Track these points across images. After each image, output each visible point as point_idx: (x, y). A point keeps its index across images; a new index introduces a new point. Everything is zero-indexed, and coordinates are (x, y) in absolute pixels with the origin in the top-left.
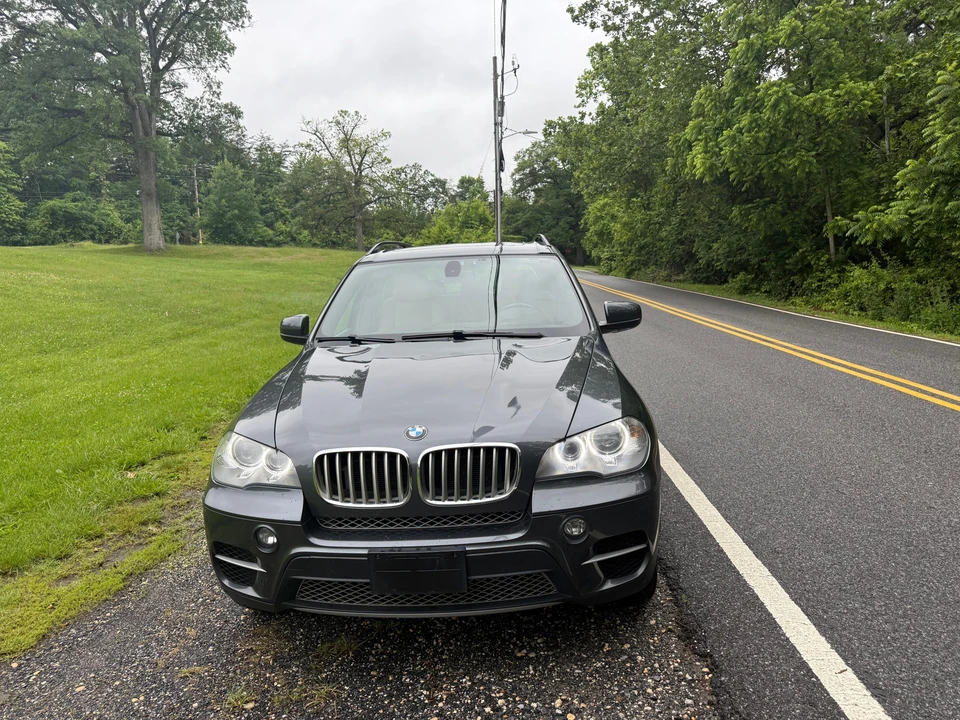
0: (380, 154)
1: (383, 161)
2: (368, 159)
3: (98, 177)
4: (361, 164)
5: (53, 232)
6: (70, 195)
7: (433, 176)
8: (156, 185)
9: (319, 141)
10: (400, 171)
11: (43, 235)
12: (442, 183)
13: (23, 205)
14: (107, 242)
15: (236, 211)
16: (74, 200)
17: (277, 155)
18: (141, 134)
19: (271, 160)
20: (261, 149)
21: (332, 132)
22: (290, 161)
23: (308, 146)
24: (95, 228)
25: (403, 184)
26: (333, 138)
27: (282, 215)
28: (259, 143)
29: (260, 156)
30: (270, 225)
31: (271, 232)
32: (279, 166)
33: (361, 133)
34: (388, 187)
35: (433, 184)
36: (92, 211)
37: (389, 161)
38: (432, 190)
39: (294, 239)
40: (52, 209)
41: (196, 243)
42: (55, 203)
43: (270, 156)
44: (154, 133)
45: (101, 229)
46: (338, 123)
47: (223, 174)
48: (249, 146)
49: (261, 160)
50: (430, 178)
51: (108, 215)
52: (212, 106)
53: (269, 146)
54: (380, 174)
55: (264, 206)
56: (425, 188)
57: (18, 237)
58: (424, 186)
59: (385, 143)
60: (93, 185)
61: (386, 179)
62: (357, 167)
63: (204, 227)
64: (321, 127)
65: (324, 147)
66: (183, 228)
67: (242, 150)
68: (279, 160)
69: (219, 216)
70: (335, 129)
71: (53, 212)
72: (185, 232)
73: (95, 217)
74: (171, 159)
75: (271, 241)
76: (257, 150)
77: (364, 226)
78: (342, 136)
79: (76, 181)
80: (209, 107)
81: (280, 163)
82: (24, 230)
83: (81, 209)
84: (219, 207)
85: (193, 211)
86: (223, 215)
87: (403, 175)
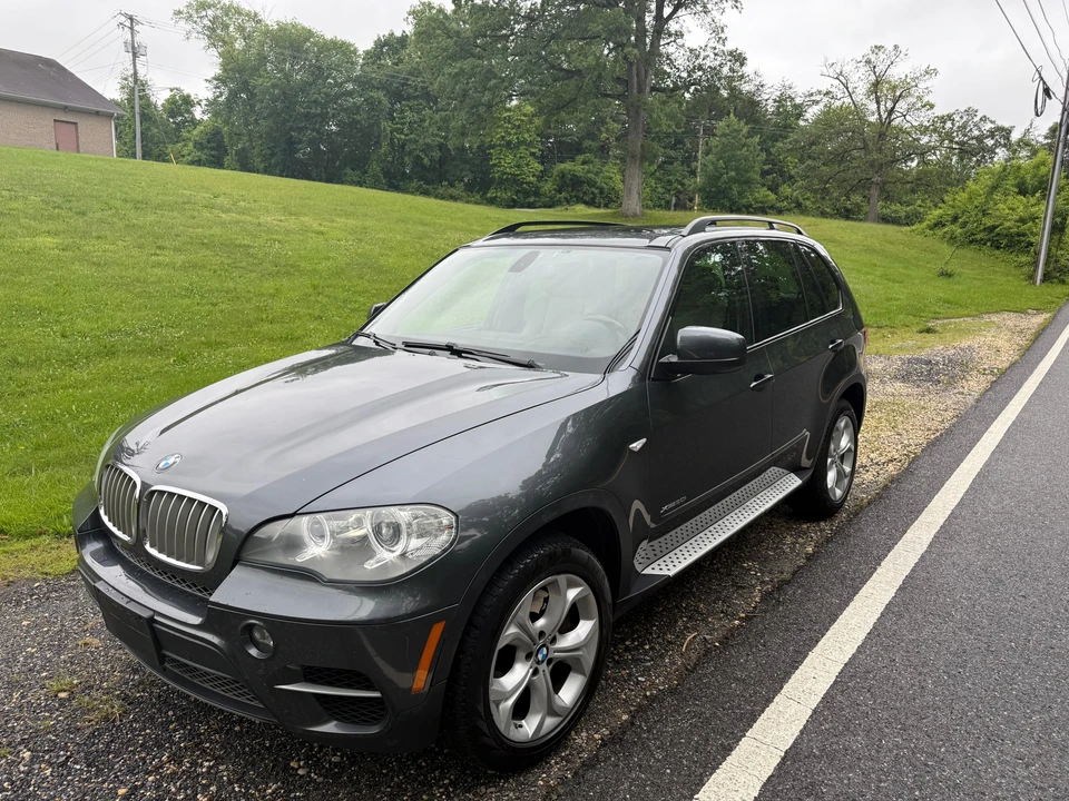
0: (920, 98)
1: (925, 106)
2: (902, 106)
3: (608, 139)
4: (891, 111)
5: (559, 196)
6: (580, 158)
7: (992, 122)
8: (642, 146)
9: (842, 86)
10: (943, 120)
11: (551, 198)
12: (1006, 132)
13: (541, 168)
14: (606, 206)
15: (733, 173)
16: (583, 163)
17: (796, 106)
18: (635, 91)
19: (789, 111)
20: (780, 101)
21: (860, 74)
22: (812, 113)
23: (827, 93)
24: (596, 191)
25: (949, 136)
26: (860, 82)
27: (791, 177)
28: (778, 93)
29: (778, 108)
30: (774, 189)
31: (773, 197)
32: (798, 119)
33: (897, 73)
34: (924, 140)
35: (992, 134)
36: (597, 174)
37: (932, 106)
38: (990, 142)
39: (799, 205)
40: (563, 173)
41: (691, 209)
42: (567, 166)
43: (789, 108)
44: (648, 89)
45: (601, 193)
46: (868, 62)
47: (727, 131)
48: (767, 97)
49: (779, 114)
50: (989, 126)
51: (611, 178)
52: (716, 55)
53: (790, 97)
54: (915, 124)
55: (766, 167)
56: (980, 139)
57: (532, 199)
58: (976, 138)
59: (928, 84)
60: (603, 146)
61: (924, 130)
62: (884, 116)
63: (701, 190)
64: (846, 69)
65: (847, 94)
66: (680, 192)
67: (759, 102)
68: (799, 111)
69: (713, 179)
70: (863, 69)
71: (563, 175)
72: (681, 196)
73: (599, 180)
74: (659, 116)
75: (772, 207)
76: (775, 101)
77: (882, 190)
78: (873, 78)
79: (587, 143)
80: (712, 56)
81: (799, 116)
82: (537, 194)
83: (588, 172)
84: (716, 169)
85: (693, 173)
86: (719, 178)
87: (949, 125)
